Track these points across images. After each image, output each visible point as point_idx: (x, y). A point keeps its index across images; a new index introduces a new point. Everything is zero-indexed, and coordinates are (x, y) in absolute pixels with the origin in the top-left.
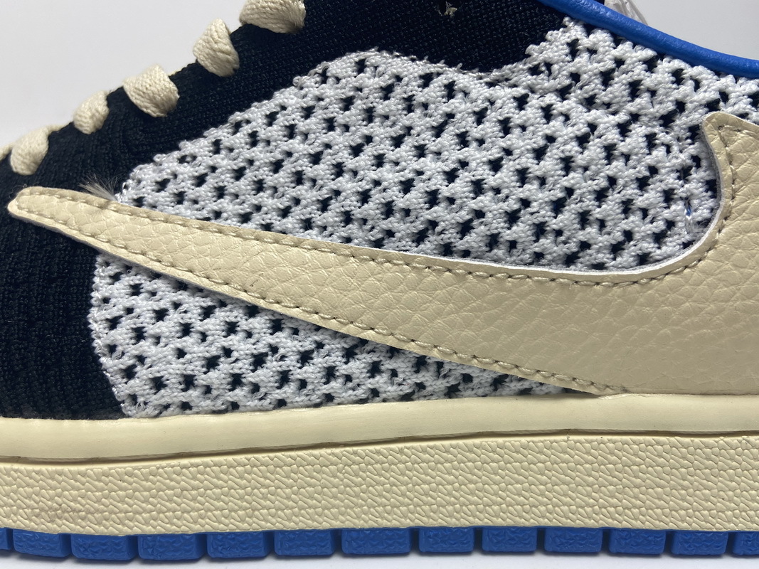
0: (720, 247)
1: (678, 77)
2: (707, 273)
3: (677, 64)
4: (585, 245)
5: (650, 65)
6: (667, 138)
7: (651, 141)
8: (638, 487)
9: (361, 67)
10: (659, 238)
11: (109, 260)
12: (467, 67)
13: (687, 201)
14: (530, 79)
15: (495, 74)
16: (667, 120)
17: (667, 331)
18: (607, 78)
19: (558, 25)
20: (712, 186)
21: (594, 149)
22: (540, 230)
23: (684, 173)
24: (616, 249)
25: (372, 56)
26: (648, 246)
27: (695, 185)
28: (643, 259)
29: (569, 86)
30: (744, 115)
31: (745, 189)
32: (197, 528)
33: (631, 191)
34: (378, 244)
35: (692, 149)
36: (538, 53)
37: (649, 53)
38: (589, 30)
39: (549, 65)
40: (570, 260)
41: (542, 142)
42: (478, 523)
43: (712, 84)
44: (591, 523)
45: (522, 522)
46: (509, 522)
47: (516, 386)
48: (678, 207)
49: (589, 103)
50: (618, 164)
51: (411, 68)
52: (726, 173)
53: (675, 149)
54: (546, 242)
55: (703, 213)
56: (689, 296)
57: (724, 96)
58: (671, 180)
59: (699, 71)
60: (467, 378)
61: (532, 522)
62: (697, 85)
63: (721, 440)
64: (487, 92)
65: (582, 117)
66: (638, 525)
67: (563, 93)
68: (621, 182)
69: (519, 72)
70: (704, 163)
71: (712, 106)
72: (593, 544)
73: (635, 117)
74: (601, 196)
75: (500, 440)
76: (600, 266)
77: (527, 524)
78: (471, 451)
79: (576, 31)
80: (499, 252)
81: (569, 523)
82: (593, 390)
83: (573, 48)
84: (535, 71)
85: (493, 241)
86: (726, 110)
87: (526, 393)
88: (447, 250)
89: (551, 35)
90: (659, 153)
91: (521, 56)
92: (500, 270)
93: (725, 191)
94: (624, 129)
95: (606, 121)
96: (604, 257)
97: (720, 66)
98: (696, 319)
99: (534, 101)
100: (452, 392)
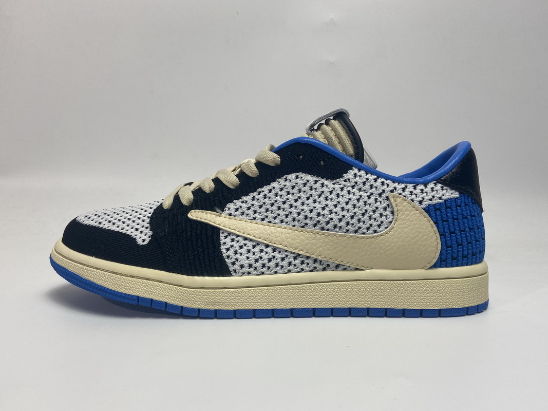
0: (394, 229)
1: (383, 183)
2: (391, 235)
3: (383, 180)
4: (360, 228)
5: (375, 180)
6: (380, 200)
7: (376, 200)
8: (376, 295)
9: (297, 177)
10: (379, 226)
11: (224, 231)
12: (327, 179)
13: (386, 216)
14: (344, 183)
15: (335, 181)
16: (380, 195)
17: (382, 251)
18: (364, 183)
19: (351, 169)
20: (392, 212)
21: (361, 203)
22: (348, 224)
23: (385, 209)
24: (368, 229)
25: (300, 174)
26: (376, 228)
27: (388, 212)
28: (375, 232)
29: (355, 185)
30: (400, 194)
31: (401, 213)
32: (253, 308)
33: (371, 213)
34: (303, 227)
35: (387, 203)
36: (346, 176)
37: (375, 177)
38: (359, 170)
39: (349, 179)
40: (356, 232)
41: (348, 200)
42: (332, 307)
43: (392, 185)
44: (364, 306)
45: (344, 306)
46: (341, 306)
47: (343, 267)
48: (384, 218)
49: (360, 190)
50: (368, 206)
51: (312, 179)
52: (395, 209)
53: (382, 202)
54: (349, 227)
55: (390, 219)
56: (387, 242)
57: (395, 188)
58: (382, 211)
59: (389, 182)
60: (328, 265)
61: (347, 306)
62: (388, 185)
63: (398, 282)
64: (333, 186)
65: (358, 194)
66: (377, 307)
67: (353, 187)
68: (368, 211)
69: (341, 181)
70: (390, 206)
71: (392, 191)
73: (372, 194)
74: (363, 215)
75: (338, 283)
76: (364, 233)
77: (346, 307)
78: (330, 286)
79: (356, 171)
80: (337, 229)
81: (357, 306)
82: (363, 268)
83: (355, 175)
84: (345, 181)
85: (335, 226)
86: (396, 193)
87: (345, 269)
88: (323, 229)
89: (349, 171)
90: (378, 203)
91: (341, 177)
92: (337, 234)
93: (396, 214)
94: (369, 197)
95: (364, 195)
96: (365, 231)
97: (394, 180)
98: (389, 248)
99: (345, 189)
100: (324, 269)
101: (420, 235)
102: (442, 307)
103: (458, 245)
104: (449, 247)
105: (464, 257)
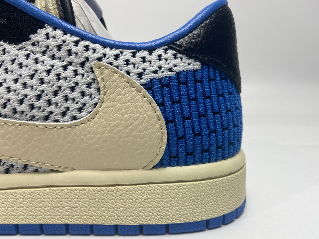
0: (100, 113)
1: (87, 48)
2: (95, 123)
3: (88, 43)
4: (51, 113)
5: (76, 43)
6: (83, 72)
7: (76, 73)
8: (77, 207)
10: (80, 110)
12: (10, 43)
13: (91, 95)
14: (31, 48)
15: (20, 46)
16: (82, 65)
17: (83, 146)
18: (59, 47)
19: (42, 27)
20: (99, 90)
21: (52, 76)
22: (32, 107)
23: (89, 85)
24: (64, 114)
26: (75, 113)
27: (93, 90)
28: (74, 118)
29: (46, 50)
30: (111, 64)
31: (109, 92)
33: (68, 91)
35: (92, 76)
36: (34, 37)
37: (76, 38)
38: (55, 29)
39: (38, 42)
40: (46, 118)
41: (33, 73)
42: (16, 223)
43: (100, 50)
44: (59, 222)
45: (33, 222)
46: (28, 222)
47: (31, 169)
48: (86, 98)
49: (53, 57)
50: (62, 81)
52: (101, 86)
53: (85, 75)
54: (35, 112)
55: (96, 100)
56: (89, 132)
57: (105, 55)
58: (84, 88)
59: (97, 46)
60: (12, 166)
61: (37, 222)
62: (94, 50)
63: (108, 188)
64: (16, 52)
65: (49, 62)
66: (77, 222)
67: (44, 53)
68: (63, 88)
69: (27, 45)
70: (96, 81)
71: (100, 59)
72: (62, 230)
73: (70, 63)
74: (56, 93)
75: (23, 190)
76: (57, 121)
77: (34, 223)
78: (12, 194)
79: (49, 30)
80: (17, 115)
81: (51, 222)
82: (60, 169)
83: (47, 36)
84: (33, 44)
85: (15, 111)
86: (104, 61)
87: (36, 171)
89: (39, 31)
90: (79, 77)
91: (28, 39)
92: (16, 123)
93: (102, 92)
94: (65, 68)
95: (58, 64)
96: (59, 117)
97: (105, 45)
98: (93, 141)
99: (32, 56)
100: (7, 171)
101: (136, 123)
102: (169, 222)
103: (195, 135)
104: (181, 138)
105: (203, 151)
